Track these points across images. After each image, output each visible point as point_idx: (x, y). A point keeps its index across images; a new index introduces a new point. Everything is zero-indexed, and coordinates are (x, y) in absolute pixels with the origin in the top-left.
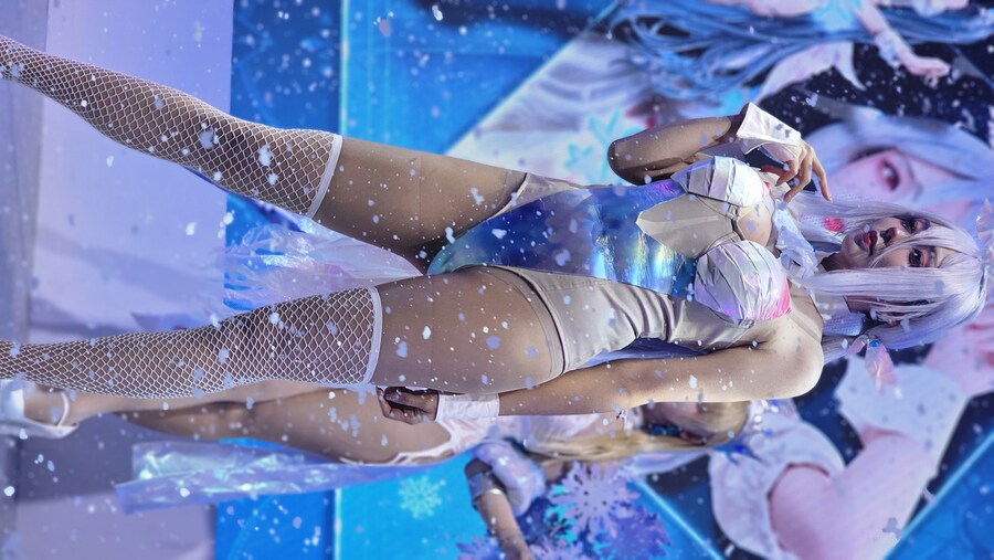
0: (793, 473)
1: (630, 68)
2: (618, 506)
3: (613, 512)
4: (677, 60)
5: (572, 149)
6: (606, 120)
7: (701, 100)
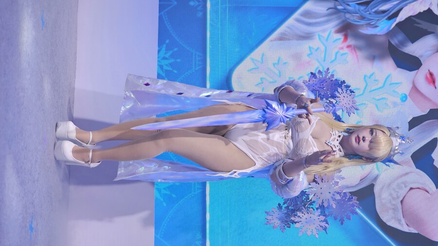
0: (412, 191)
1: (336, 11)
2: (336, 194)
3: (334, 197)
4: (357, 6)
5: (310, 48)
6: (326, 35)
7: (369, 25)
